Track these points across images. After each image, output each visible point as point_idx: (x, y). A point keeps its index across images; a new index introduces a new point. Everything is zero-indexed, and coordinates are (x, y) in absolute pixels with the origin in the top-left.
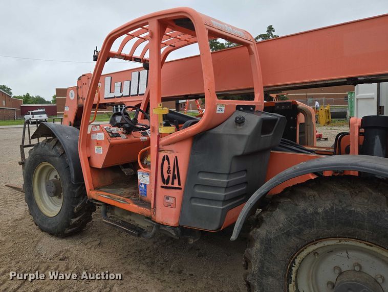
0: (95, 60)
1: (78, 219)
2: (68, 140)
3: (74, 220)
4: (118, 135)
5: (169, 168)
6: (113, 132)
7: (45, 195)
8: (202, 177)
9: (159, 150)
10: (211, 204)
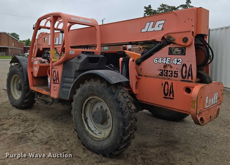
0: (33, 29)
1: (28, 100)
2: (25, 64)
3: (26, 101)
4: (44, 62)
5: (55, 75)
6: (42, 61)
7: (16, 90)
8: (66, 79)
9: (52, 68)
10: (68, 89)
